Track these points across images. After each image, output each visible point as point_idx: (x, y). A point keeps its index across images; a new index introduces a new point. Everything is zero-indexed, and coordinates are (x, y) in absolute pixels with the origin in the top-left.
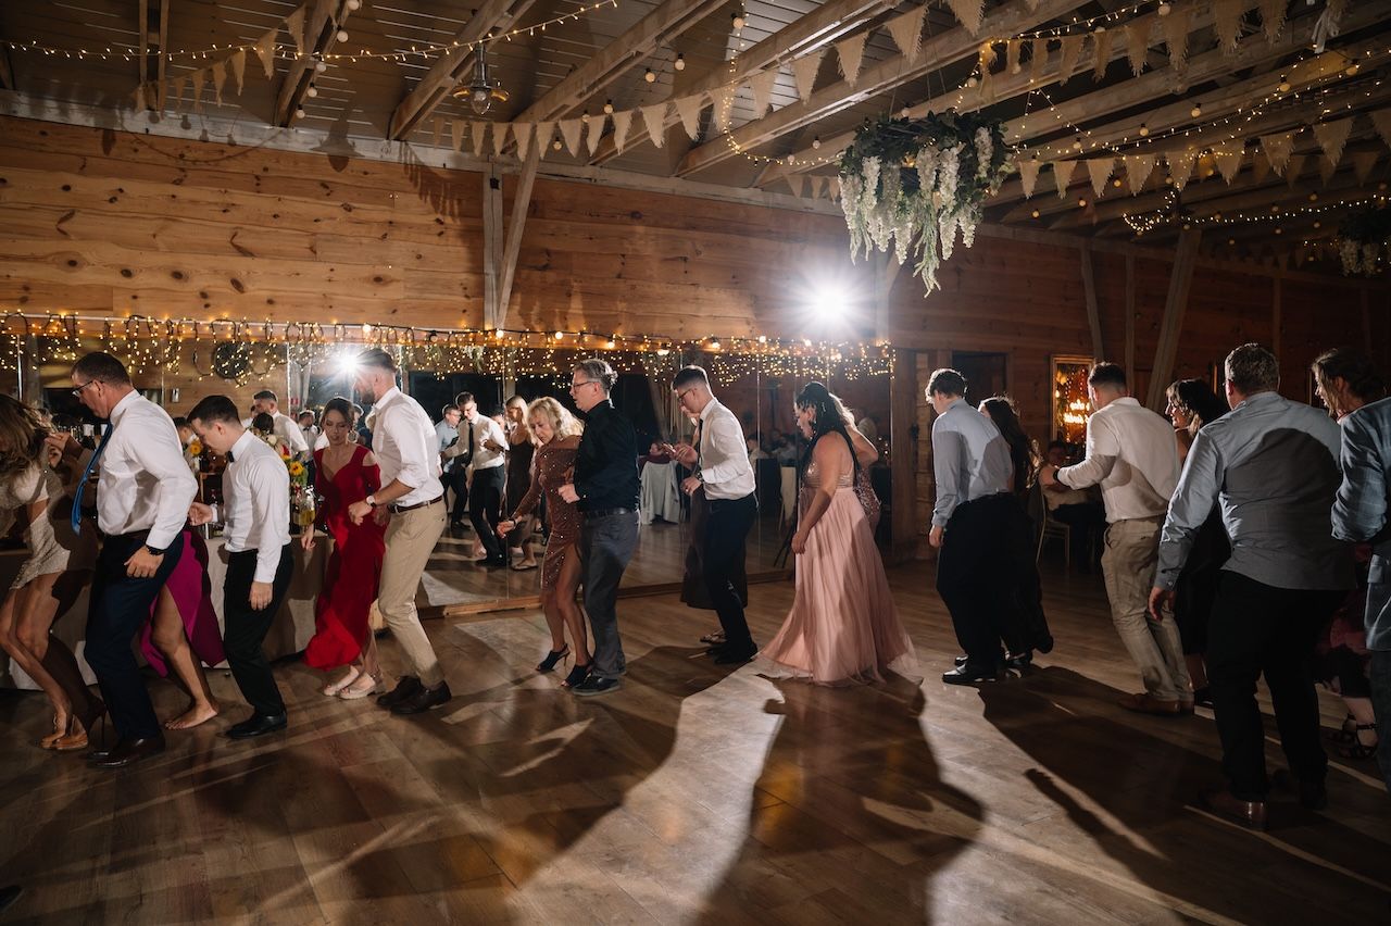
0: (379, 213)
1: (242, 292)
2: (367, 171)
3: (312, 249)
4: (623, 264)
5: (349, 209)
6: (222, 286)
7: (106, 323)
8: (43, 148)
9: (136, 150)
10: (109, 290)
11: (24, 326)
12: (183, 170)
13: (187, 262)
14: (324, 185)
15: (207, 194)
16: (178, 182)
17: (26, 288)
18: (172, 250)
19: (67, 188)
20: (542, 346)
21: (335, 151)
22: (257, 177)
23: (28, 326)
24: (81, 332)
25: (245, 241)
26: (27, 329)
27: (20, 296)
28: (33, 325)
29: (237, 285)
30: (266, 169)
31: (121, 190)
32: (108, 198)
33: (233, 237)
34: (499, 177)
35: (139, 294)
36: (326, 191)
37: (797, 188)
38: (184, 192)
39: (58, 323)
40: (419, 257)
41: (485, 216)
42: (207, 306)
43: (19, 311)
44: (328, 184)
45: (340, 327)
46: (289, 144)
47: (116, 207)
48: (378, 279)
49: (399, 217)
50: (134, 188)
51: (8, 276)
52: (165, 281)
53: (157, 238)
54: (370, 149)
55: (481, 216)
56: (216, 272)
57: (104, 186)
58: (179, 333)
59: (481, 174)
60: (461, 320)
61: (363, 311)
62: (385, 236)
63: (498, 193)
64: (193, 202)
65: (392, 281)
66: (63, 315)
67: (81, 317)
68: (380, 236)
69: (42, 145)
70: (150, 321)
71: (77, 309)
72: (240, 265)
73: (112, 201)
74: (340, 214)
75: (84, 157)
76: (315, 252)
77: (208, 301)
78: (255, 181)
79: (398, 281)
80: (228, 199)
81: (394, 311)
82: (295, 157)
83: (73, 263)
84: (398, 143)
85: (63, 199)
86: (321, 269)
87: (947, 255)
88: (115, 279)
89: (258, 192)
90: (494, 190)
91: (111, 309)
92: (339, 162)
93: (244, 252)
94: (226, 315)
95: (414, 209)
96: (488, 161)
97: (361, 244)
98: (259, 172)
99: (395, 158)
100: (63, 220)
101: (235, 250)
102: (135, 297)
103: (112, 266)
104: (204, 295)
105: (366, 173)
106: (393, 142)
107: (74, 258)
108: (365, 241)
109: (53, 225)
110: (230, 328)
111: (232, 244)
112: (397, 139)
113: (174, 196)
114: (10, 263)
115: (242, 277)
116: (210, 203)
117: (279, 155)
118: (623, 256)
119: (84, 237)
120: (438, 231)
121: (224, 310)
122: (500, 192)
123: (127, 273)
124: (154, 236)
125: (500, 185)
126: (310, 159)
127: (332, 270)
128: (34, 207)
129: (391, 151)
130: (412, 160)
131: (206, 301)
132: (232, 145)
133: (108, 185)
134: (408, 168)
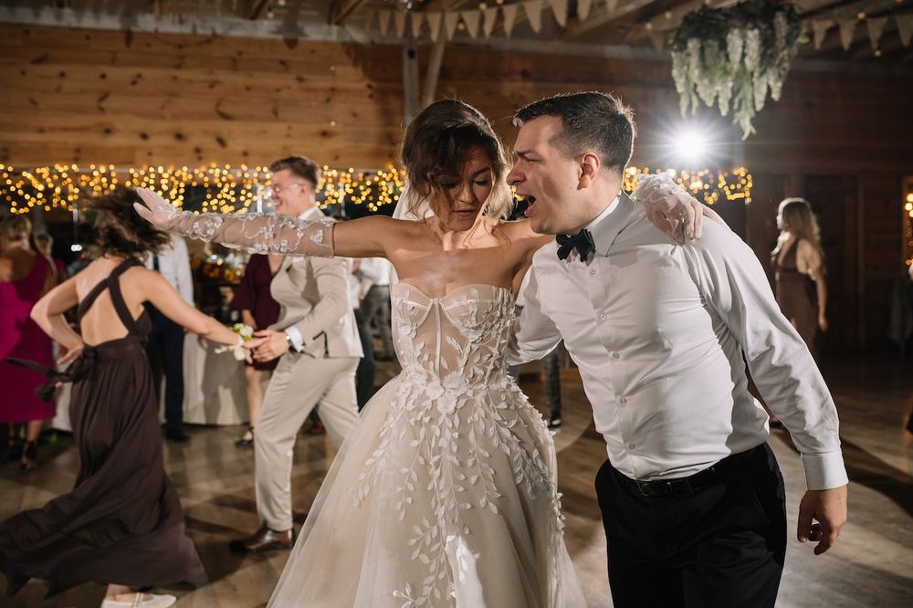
0: (323, 83)
1: (225, 147)
2: (314, 48)
3: (275, 113)
5: (301, 80)
6: (209, 143)
7: (132, 174)
8: (88, 49)
9: (149, 45)
10: (132, 150)
12: (180, 57)
13: (186, 126)
14: (283, 63)
15: (199, 75)
16: (178, 67)
17: (78, 151)
18: (175, 117)
19: (103, 76)
21: (290, 36)
22: (234, 60)
23: (80, 178)
24: (115, 181)
25: (227, 109)
27: (73, 156)
28: (84, 177)
29: (221, 142)
30: (240, 53)
31: (139, 76)
32: (130, 82)
33: (217, 106)
34: (415, 48)
35: (153, 151)
36: (284, 68)
37: (658, 44)
38: (182, 74)
39: (99, 175)
40: (355, 115)
41: (405, 81)
42: (200, 159)
43: (74, 167)
44: (285, 62)
46: (257, 33)
47: (136, 88)
48: (325, 134)
49: (339, 84)
50: (149, 73)
51: (66, 143)
52: (169, 141)
53: (165, 109)
54: (316, 33)
55: (400, 80)
56: (206, 133)
57: (126, 73)
59: (401, 47)
60: (388, 163)
62: (328, 100)
63: (414, 62)
64: (190, 81)
65: (335, 134)
66: (103, 168)
67: (115, 171)
68: (325, 100)
69: (87, 46)
70: (161, 171)
71: (113, 165)
72: (223, 127)
73: (134, 83)
74: (294, 84)
75: (113, 52)
76: (277, 115)
78: (233, 63)
79: (339, 134)
80: (213, 77)
81: (336, 159)
82: (261, 43)
83: (108, 131)
84: (337, 27)
85: (101, 85)
86: (280, 128)
87: (759, 106)
88: (137, 141)
89: (235, 71)
90: (412, 59)
91: (133, 164)
92: (292, 43)
93: (226, 117)
94: (213, 165)
95: (351, 77)
96: (407, 36)
97: (310, 106)
98: (235, 56)
99: (334, 38)
100: (101, 100)
101: (219, 115)
102: (150, 154)
103: (134, 131)
104: (198, 151)
105: (313, 52)
106: (333, 27)
107: (109, 127)
108: (314, 104)
109: (93, 104)
110: (217, 175)
111: (217, 111)
112: (337, 24)
113: (175, 78)
114: (68, 133)
115: (224, 136)
116: (200, 81)
117: (248, 41)
119: (116, 112)
120: (369, 94)
121: (213, 160)
122: (416, 61)
123: (144, 136)
124: (163, 108)
125: (416, 55)
126: (271, 43)
127: (290, 128)
128: (83, 92)
129: (332, 34)
130: (347, 39)
131: (199, 155)
132: (215, 35)
133: (132, 72)
134: (344, 44)
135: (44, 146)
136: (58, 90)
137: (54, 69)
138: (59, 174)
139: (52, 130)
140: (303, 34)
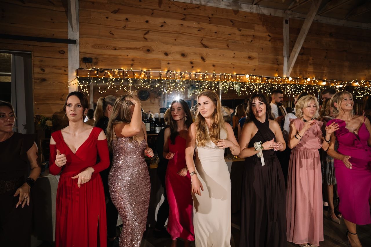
0: (252, 33)
1: (205, 62)
2: (246, 15)
4: (326, 53)
5: (240, 31)
6: (197, 59)
7: (160, 73)
8: (140, 7)
9: (170, 7)
10: (160, 61)
11: (133, 75)
12: (185, 15)
13: (186, 50)
14: (231, 21)
15: (195, 24)
16: (183, 19)
17: (133, 60)
18: (181, 45)
19: (147, 22)
20: (302, 84)
21: (235, 8)
22: (209, 18)
23: (134, 75)
24: (151, 77)
25: (204, 42)
26: (134, 76)
27: (131, 63)
28: (136, 74)
29: (203, 59)
30: (212, 15)
31: (165, 22)
32: (160, 25)
33: (202, 40)
34: (288, 19)
35: (170, 62)
36: (232, 24)
38: (186, 23)
39: (144, 73)
40: (262, 49)
41: (284, 34)
42: (192, 67)
43: (131, 69)
44: (233, 21)
45: (238, 76)
46: (220, 5)
47: (163, 29)
48: (250, 58)
49: (257, 34)
50: (169, 21)
51: (128, 56)
52: (179, 57)
53: (177, 41)
54: (246, 8)
55: (282, 34)
56: (196, 54)
57: (159, 21)
58: (184, 77)
59: (282, 18)
60: (275, 73)
61: (244, 70)
62: (252, 41)
63: (288, 25)
64: (189, 27)
65: (254, 58)
66: (145, 70)
67: (152, 72)
68: (250, 41)
69: (140, 5)
70: (174, 72)
71: (151, 68)
72: (204, 51)
73: (162, 26)
74: (237, 32)
75: (153, 10)
76: (229, 47)
77: (193, 65)
78: (209, 19)
79: (256, 58)
80: (199, 26)
81: (254, 70)
82: (222, 10)
83: (148, 50)
84: (255, 5)
85: (146, 26)
86: (231, 54)
88: (162, 56)
89: (210, 23)
90: (287, 24)
91: (160, 68)
92: (236, 12)
93: (205, 46)
94: (199, 71)
95: (260, 31)
96: (285, 13)
97: (244, 44)
98: (210, 16)
99: (254, 11)
100: (146, 34)
101: (201, 45)
102: (169, 64)
103: (161, 51)
104: (192, 63)
105: (245, 17)
106: (254, 5)
107: (149, 48)
108: (245, 43)
109: (142, 36)
110: (201, 76)
111: (201, 43)
112: (255, 4)
113: (182, 25)
114: (128, 51)
115: (205, 55)
116: (194, 27)
117: (217, 9)
118: (327, 50)
119: (152, 40)
120: (269, 39)
121: (198, 68)
122: (289, 25)
123: (166, 54)
124: (175, 40)
125: (288, 22)
126: (227, 11)
127: (234, 54)
128: (136, 29)
129: (254, 9)
130: (260, 12)
131: (192, 65)
132: (201, 5)
133: (160, 20)
134: (258, 14)
135: (116, 57)
136: (124, 27)
137: (123, 17)
138: (123, 72)
139: (120, 48)
140: (241, 8)
